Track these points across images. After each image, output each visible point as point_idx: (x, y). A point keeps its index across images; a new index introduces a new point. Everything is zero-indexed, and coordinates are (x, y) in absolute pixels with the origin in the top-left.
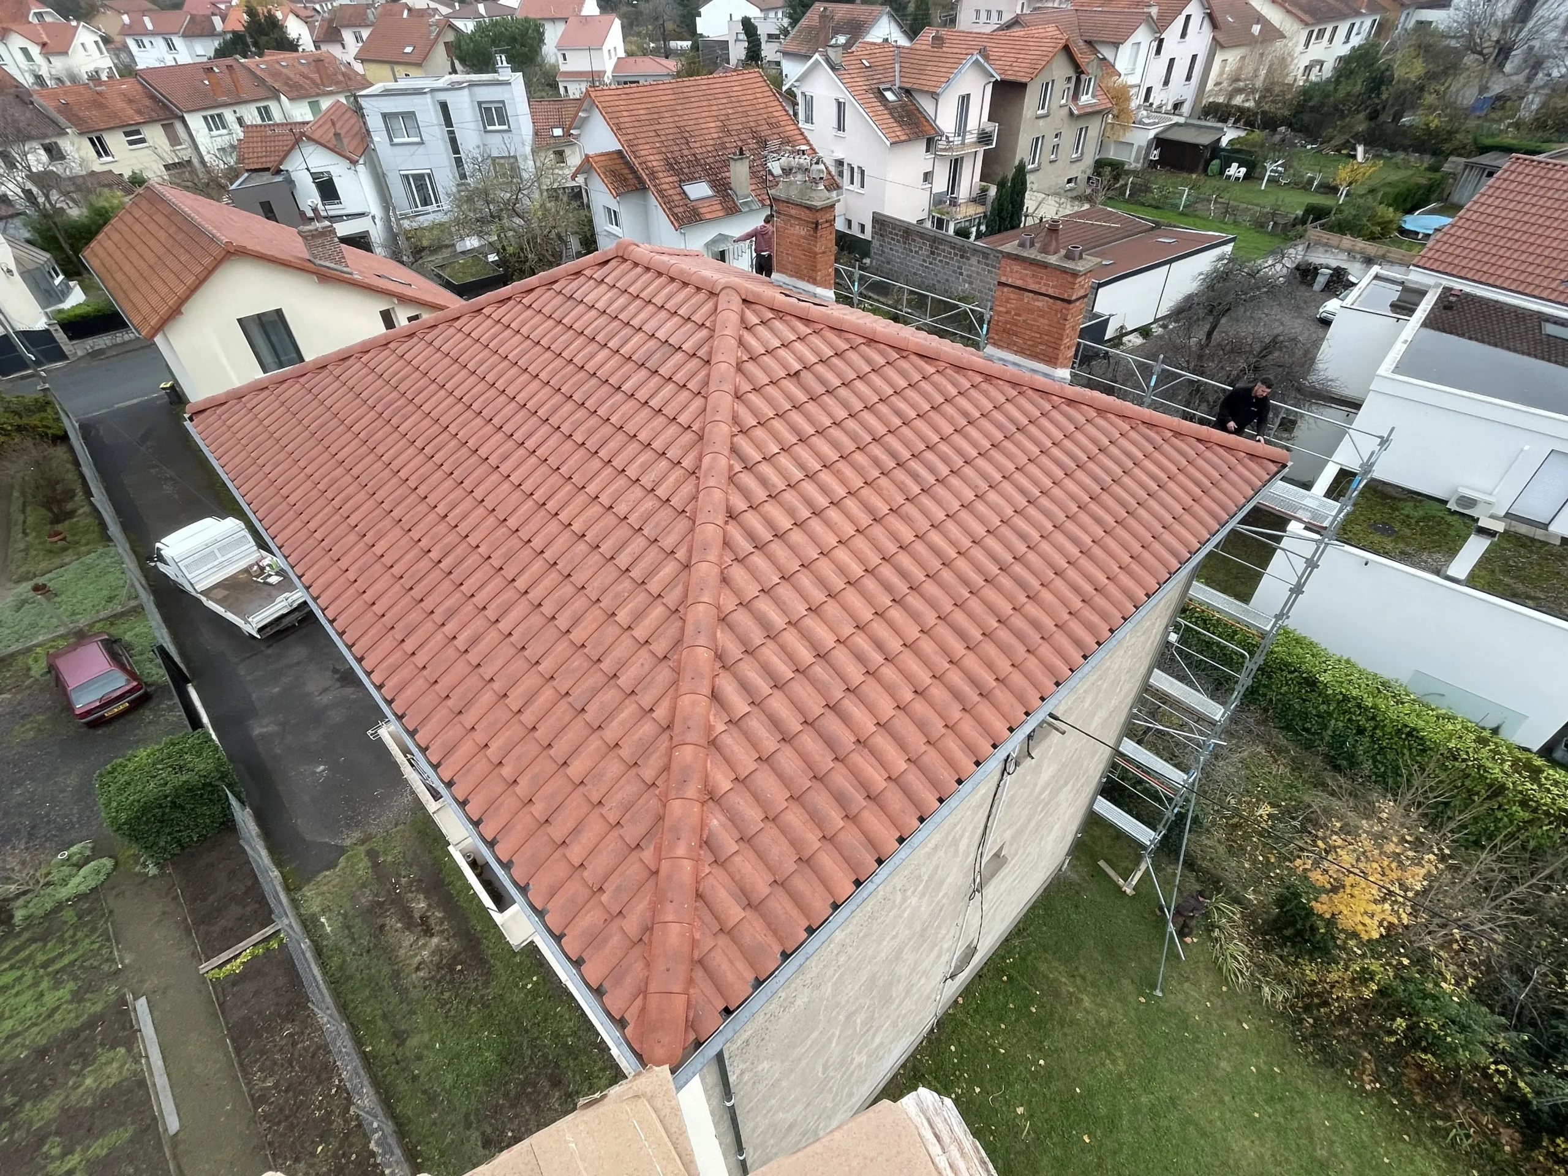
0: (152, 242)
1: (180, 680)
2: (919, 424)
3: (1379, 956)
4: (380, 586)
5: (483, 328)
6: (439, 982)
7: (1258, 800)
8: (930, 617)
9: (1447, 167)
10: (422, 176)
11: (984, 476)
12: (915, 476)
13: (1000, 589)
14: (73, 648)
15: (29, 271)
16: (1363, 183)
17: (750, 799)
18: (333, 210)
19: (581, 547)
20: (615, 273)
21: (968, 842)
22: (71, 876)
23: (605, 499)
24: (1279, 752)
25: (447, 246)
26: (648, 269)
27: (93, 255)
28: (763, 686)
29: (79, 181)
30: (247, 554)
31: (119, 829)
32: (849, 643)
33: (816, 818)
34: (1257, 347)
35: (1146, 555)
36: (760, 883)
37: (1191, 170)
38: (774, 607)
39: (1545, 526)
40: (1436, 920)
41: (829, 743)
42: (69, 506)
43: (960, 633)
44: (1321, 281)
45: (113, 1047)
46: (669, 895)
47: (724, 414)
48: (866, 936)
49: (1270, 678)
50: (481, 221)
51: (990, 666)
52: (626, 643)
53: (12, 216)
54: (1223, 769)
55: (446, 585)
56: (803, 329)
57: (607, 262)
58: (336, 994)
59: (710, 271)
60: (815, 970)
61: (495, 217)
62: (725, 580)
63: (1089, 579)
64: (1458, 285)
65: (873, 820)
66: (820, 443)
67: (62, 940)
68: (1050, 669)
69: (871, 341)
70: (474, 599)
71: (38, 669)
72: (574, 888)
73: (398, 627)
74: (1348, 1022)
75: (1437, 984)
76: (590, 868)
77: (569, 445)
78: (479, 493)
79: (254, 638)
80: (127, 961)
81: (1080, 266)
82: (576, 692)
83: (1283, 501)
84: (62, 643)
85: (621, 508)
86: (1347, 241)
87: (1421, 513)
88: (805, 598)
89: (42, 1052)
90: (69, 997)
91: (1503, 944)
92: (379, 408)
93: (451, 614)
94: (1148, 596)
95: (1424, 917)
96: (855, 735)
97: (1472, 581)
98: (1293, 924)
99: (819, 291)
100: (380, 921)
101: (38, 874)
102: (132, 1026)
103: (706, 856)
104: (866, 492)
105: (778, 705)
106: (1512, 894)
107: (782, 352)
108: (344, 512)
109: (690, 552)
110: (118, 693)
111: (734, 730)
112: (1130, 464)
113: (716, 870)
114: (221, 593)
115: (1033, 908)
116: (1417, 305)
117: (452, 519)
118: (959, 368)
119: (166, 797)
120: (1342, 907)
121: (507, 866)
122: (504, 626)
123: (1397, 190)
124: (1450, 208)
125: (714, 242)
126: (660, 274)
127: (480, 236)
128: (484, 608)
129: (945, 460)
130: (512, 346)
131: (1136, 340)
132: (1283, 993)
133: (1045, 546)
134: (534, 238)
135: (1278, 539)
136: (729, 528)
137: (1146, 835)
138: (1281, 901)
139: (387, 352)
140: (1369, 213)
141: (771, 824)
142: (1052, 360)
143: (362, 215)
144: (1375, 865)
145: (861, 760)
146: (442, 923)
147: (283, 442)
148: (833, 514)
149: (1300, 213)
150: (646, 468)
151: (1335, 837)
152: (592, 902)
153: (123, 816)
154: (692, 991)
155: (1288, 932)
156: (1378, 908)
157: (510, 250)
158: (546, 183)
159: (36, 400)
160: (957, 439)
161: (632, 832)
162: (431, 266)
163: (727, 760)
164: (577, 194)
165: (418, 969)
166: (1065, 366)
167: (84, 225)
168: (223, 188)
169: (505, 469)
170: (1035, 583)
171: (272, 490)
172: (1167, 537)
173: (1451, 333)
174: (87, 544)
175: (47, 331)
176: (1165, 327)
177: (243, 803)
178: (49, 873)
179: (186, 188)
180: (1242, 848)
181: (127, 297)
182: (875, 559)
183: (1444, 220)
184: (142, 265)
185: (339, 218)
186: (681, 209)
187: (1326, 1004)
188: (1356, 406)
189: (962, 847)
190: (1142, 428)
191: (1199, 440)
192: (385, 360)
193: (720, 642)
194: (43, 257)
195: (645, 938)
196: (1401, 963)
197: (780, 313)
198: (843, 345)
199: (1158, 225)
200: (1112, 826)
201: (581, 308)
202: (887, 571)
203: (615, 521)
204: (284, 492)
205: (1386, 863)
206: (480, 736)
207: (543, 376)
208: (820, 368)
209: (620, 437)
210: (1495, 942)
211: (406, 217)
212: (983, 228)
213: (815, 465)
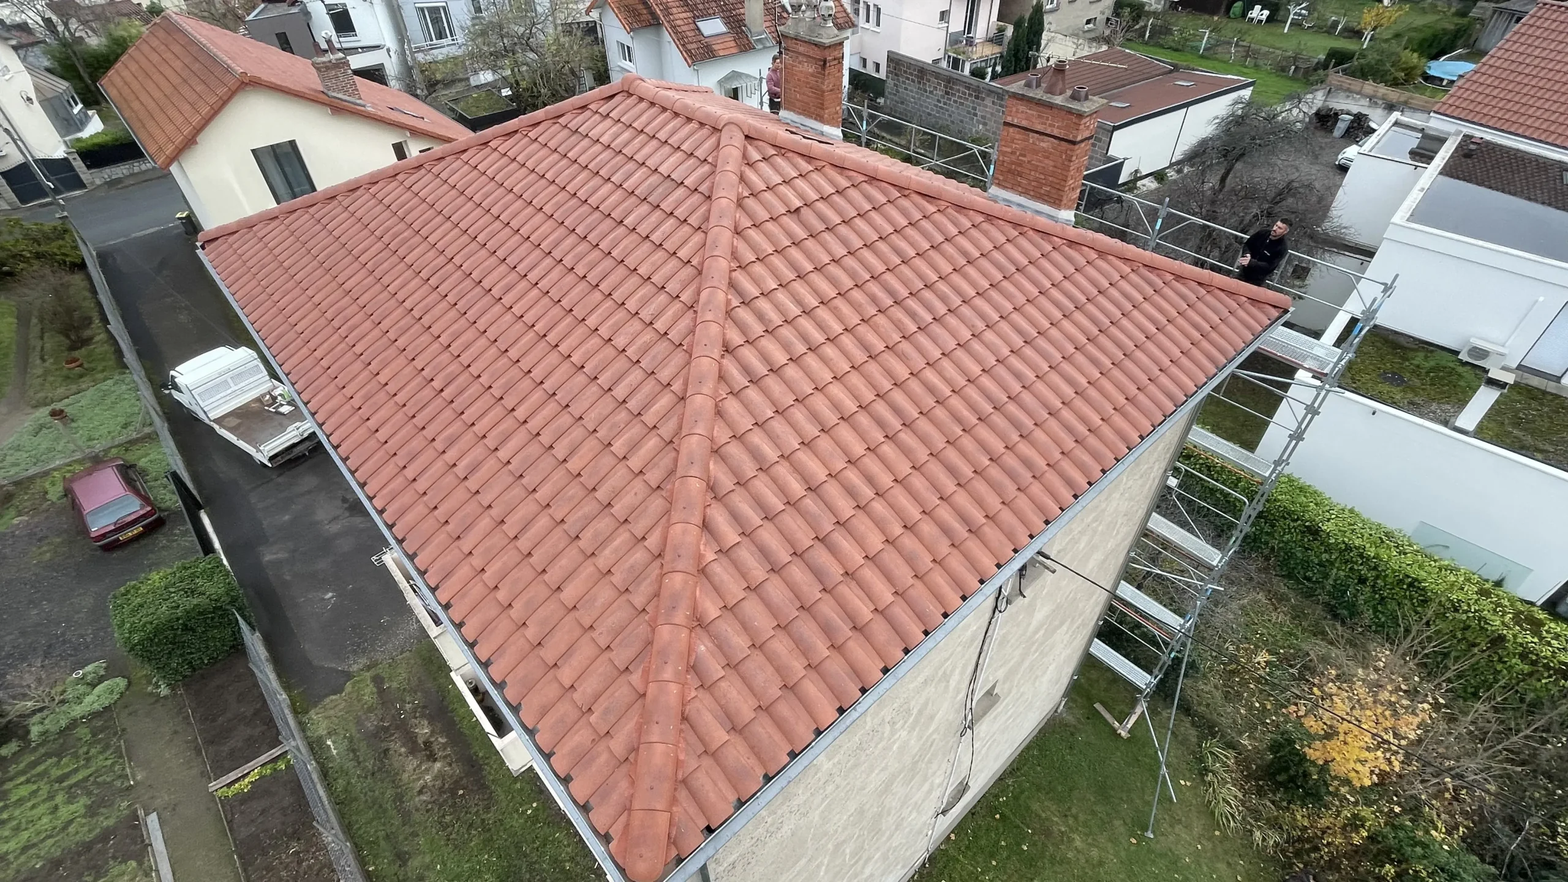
0: (168, 72)
1: (193, 507)
2: (918, 262)
3: (1368, 803)
4: (383, 413)
5: (489, 161)
6: (441, 806)
7: (1257, 647)
8: (922, 454)
9: (1474, 13)
10: (437, 9)
11: (982, 316)
12: (913, 315)
13: (993, 428)
14: (89, 472)
15: (48, 100)
16: (1388, 28)
17: (738, 627)
18: (348, 42)
19: (580, 379)
20: (620, 107)
21: (959, 679)
22: (85, 694)
23: (604, 331)
24: (1280, 600)
25: (461, 80)
26: (653, 104)
27: (111, 83)
28: (754, 518)
29: (99, 10)
30: (258, 384)
31: (132, 649)
32: (840, 476)
33: (802, 647)
34: (1271, 194)
35: (1141, 397)
36: (745, 708)
37: (1213, 13)
38: (766, 439)
39: (1558, 379)
40: (1429, 770)
41: (818, 574)
42: (87, 333)
43: (952, 471)
44: (1341, 127)
45: (124, 861)
46: (655, 719)
47: (723, 249)
48: (855, 766)
49: (1273, 526)
50: (497, 55)
51: (980, 503)
52: (621, 472)
53: (33, 44)
54: (1223, 616)
55: (448, 414)
56: (805, 166)
57: (613, 96)
58: (341, 816)
59: (718, 108)
60: (801, 799)
61: (509, 52)
62: (719, 413)
63: (1083, 419)
64: (1479, 133)
65: (858, 650)
66: (817, 279)
67: (75, 756)
68: (1040, 508)
69: (872, 179)
70: (475, 428)
71: (55, 492)
72: (564, 708)
73: (400, 453)
74: (1338, 869)
75: (1427, 832)
76: (580, 690)
77: (570, 278)
78: (481, 325)
79: (265, 466)
80: (139, 778)
81: (1086, 107)
82: (570, 520)
83: (1284, 346)
84: (78, 468)
85: (620, 341)
86: (1369, 87)
87: (1432, 363)
88: (798, 431)
89: (56, 863)
90: (83, 811)
91: (1496, 795)
92: (386, 239)
93: (452, 442)
94: (1142, 438)
95: (1415, 766)
96: (844, 568)
97: (1480, 433)
98: (1286, 769)
99: (827, 129)
100: (384, 745)
101: (53, 692)
102: (143, 841)
103: (692, 680)
104: (863, 329)
105: (769, 536)
106: (1506, 743)
107: (783, 189)
108: (350, 340)
109: (686, 384)
110: (133, 517)
111: (724, 560)
112: (1128, 306)
113: (701, 694)
114: (234, 422)
115: (1028, 748)
116: (1436, 153)
117: (455, 348)
118: (960, 208)
119: (178, 619)
120: (1334, 754)
121: (500, 686)
122: (503, 454)
123: (1421, 36)
124: (1475, 54)
125: (727, 79)
126: (664, 109)
127: (494, 71)
128: (484, 436)
129: (943, 299)
130: (518, 179)
131: (1150, 184)
132: (1274, 837)
133: (1040, 386)
134: (548, 72)
135: (1285, 387)
136: (725, 362)
137: (1141, 678)
138: (1275, 747)
139: (394, 184)
140: (1393, 58)
141: (757, 652)
142: (1057, 203)
143: (377, 47)
144: (1368, 713)
145: (850, 593)
146: (445, 749)
147: (292, 271)
148: (829, 351)
149: (1322, 57)
150: (645, 302)
151: (1330, 684)
152: (580, 723)
153: (136, 638)
154: (674, 809)
155: (1280, 778)
156: (1370, 756)
157: (523, 84)
158: (561, 17)
159: (55, 228)
160: (956, 278)
161: (621, 656)
162: (444, 100)
163: (716, 589)
164: (591, 29)
165: (420, 792)
166: (1069, 208)
167: (103, 56)
168: (239, 19)
169: (507, 300)
170: (1029, 423)
171: (280, 319)
172: (1164, 379)
173: (1469, 181)
174: (103, 371)
175: (65, 159)
176: (1179, 171)
177: (253, 628)
178: (64, 691)
179: (203, 18)
180: (1239, 695)
181: (144, 126)
182: (869, 396)
183: (1466, 67)
184: (157, 94)
185: (353, 51)
186: (694, 46)
187: (1316, 849)
188: (1370, 254)
189: (953, 683)
190: (1144, 271)
191: (1199, 283)
192: (391, 191)
193: (712, 473)
194: (62, 85)
195: (632, 758)
196: (1392, 810)
197: (782, 150)
198: (844, 183)
199: (1176, 68)
200: (1109, 669)
201: (586, 142)
202: (881, 408)
203: (613, 353)
204: (292, 320)
205: (1379, 711)
206: (477, 561)
207: (548, 209)
208: (821, 206)
209: (621, 271)
210: (1488, 792)
211: (420, 50)
212: (999, 69)
213: (812, 301)
